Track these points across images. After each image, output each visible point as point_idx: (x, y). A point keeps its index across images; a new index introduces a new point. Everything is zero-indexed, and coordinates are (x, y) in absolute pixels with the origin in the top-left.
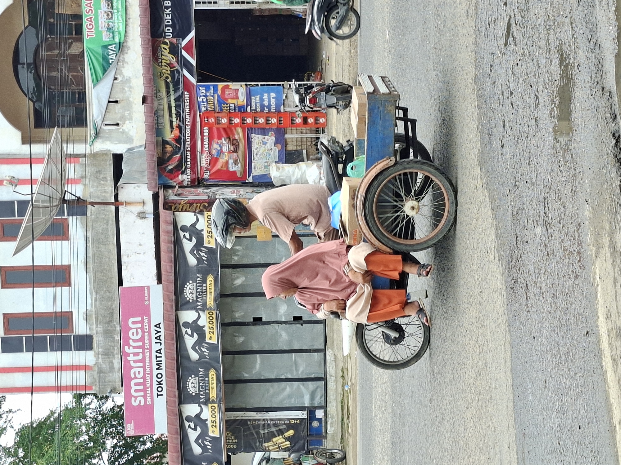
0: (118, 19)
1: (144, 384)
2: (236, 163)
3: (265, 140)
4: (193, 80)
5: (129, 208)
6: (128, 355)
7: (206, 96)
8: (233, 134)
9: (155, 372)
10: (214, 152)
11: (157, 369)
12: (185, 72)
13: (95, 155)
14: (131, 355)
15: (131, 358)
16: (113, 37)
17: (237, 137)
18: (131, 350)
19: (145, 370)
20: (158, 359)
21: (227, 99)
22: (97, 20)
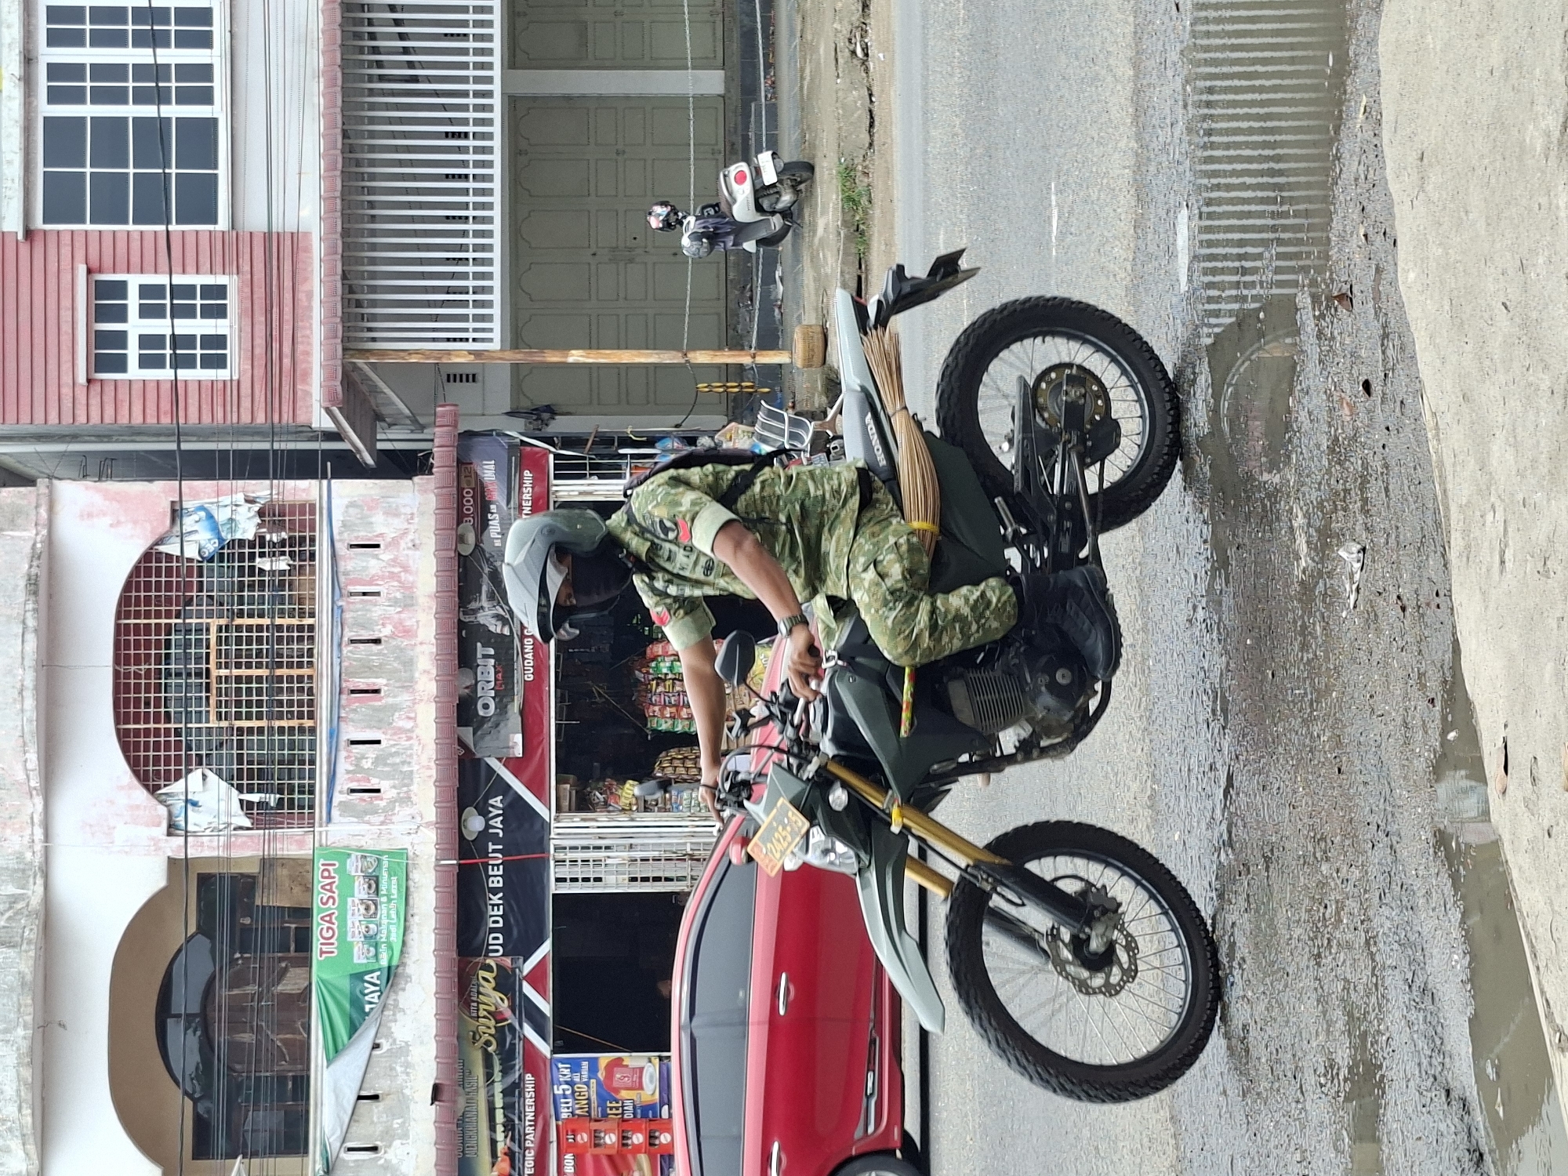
0: (389, 916)
4: (544, 1048)
7: (571, 1083)
8: (629, 1170)
12: (529, 1032)
16: (376, 955)
21: (617, 1090)
22: (343, 919)
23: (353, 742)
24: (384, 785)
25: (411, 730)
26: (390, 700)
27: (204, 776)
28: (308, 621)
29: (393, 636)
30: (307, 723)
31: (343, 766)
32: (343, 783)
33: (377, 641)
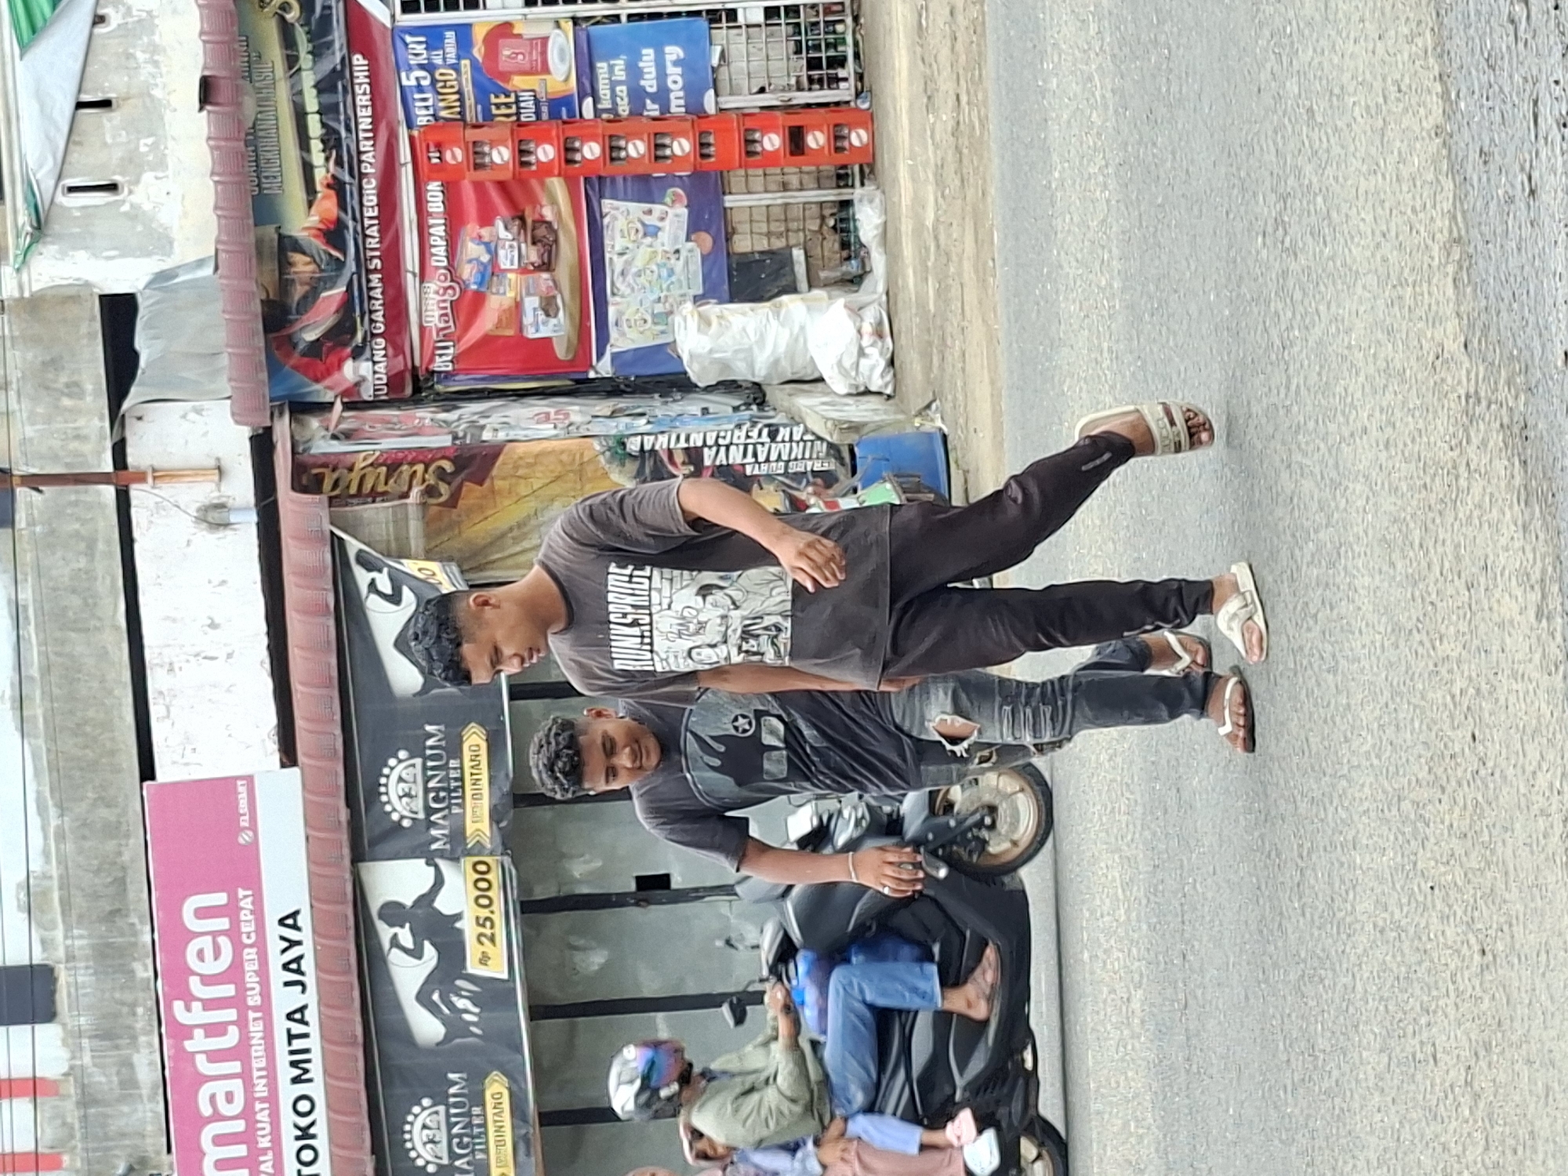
1: (247, 1137)
2: (548, 307)
3: (650, 220)
4: (381, 11)
5: (166, 490)
6: (186, 1032)
7: (429, 68)
8: (535, 202)
9: (288, 1092)
10: (468, 272)
11: (296, 1080)
13: (34, 305)
14: (199, 1033)
15: (198, 1043)
17: (548, 213)
18: (197, 1015)
19: (249, 1086)
20: (297, 1044)
21: (506, 76)
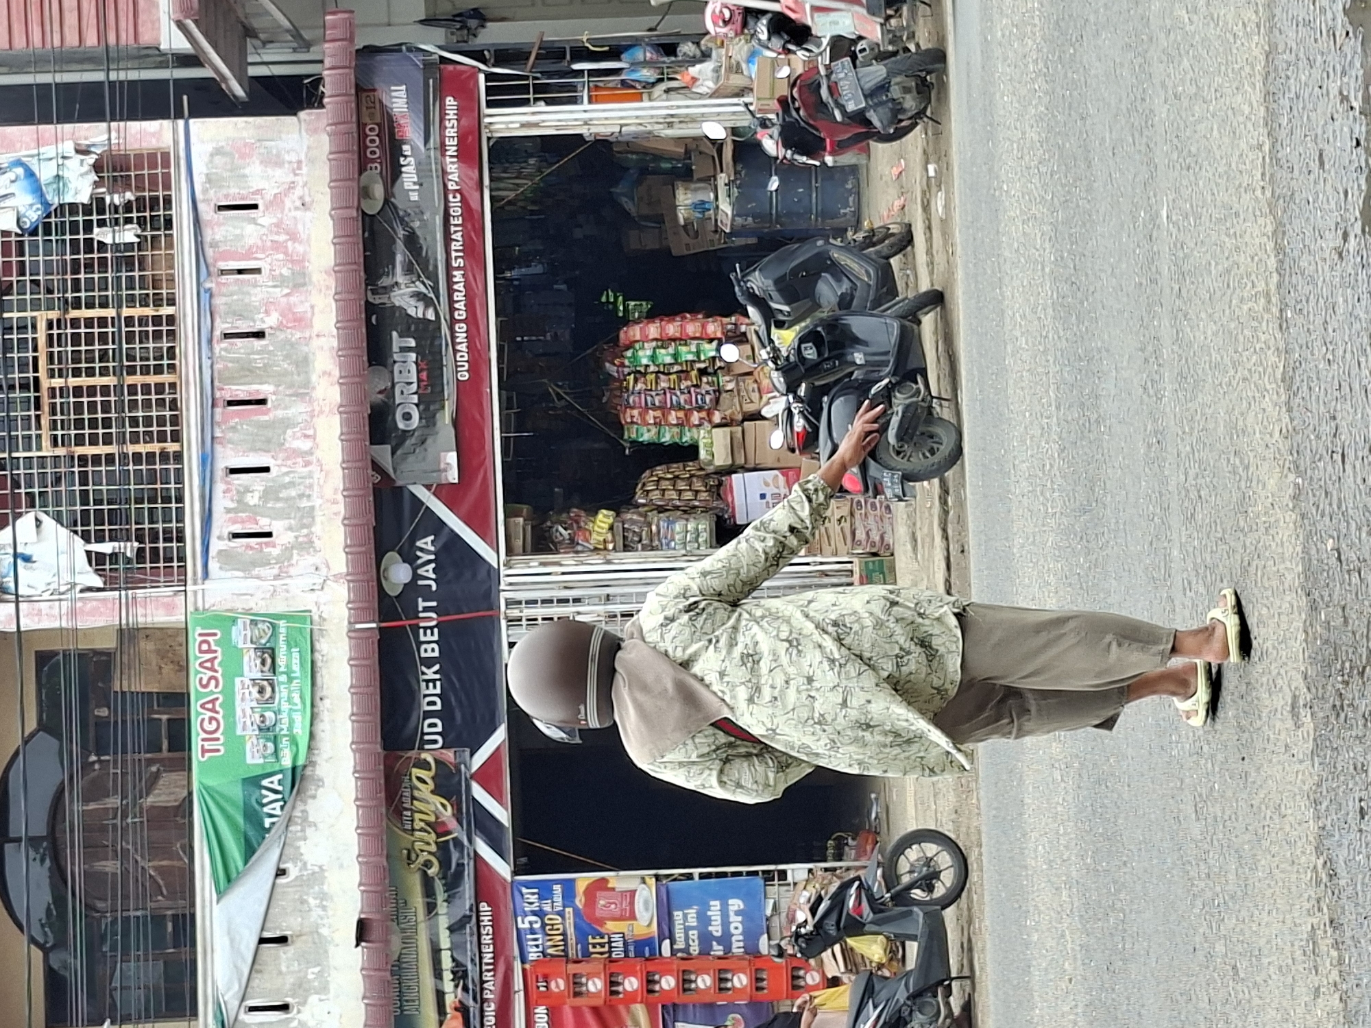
0: (289, 700)
4: (502, 868)
7: (540, 914)
8: (622, 1023)
12: (481, 847)
16: (276, 752)
21: (601, 922)
22: (229, 706)
23: (234, 471)
24: (276, 527)
25: (310, 453)
26: (280, 413)
27: (38, 522)
28: (166, 310)
29: (280, 327)
30: (172, 447)
31: (221, 503)
32: (222, 525)
33: (259, 335)
